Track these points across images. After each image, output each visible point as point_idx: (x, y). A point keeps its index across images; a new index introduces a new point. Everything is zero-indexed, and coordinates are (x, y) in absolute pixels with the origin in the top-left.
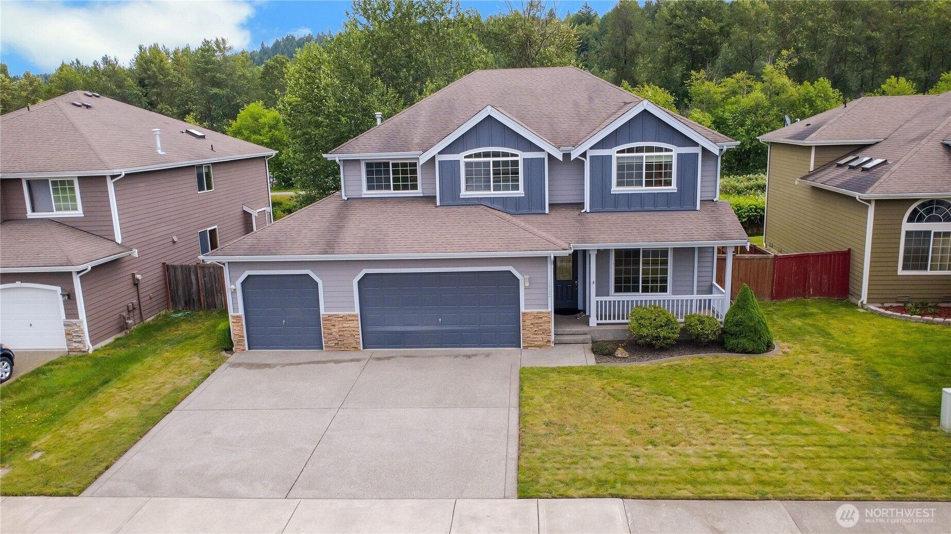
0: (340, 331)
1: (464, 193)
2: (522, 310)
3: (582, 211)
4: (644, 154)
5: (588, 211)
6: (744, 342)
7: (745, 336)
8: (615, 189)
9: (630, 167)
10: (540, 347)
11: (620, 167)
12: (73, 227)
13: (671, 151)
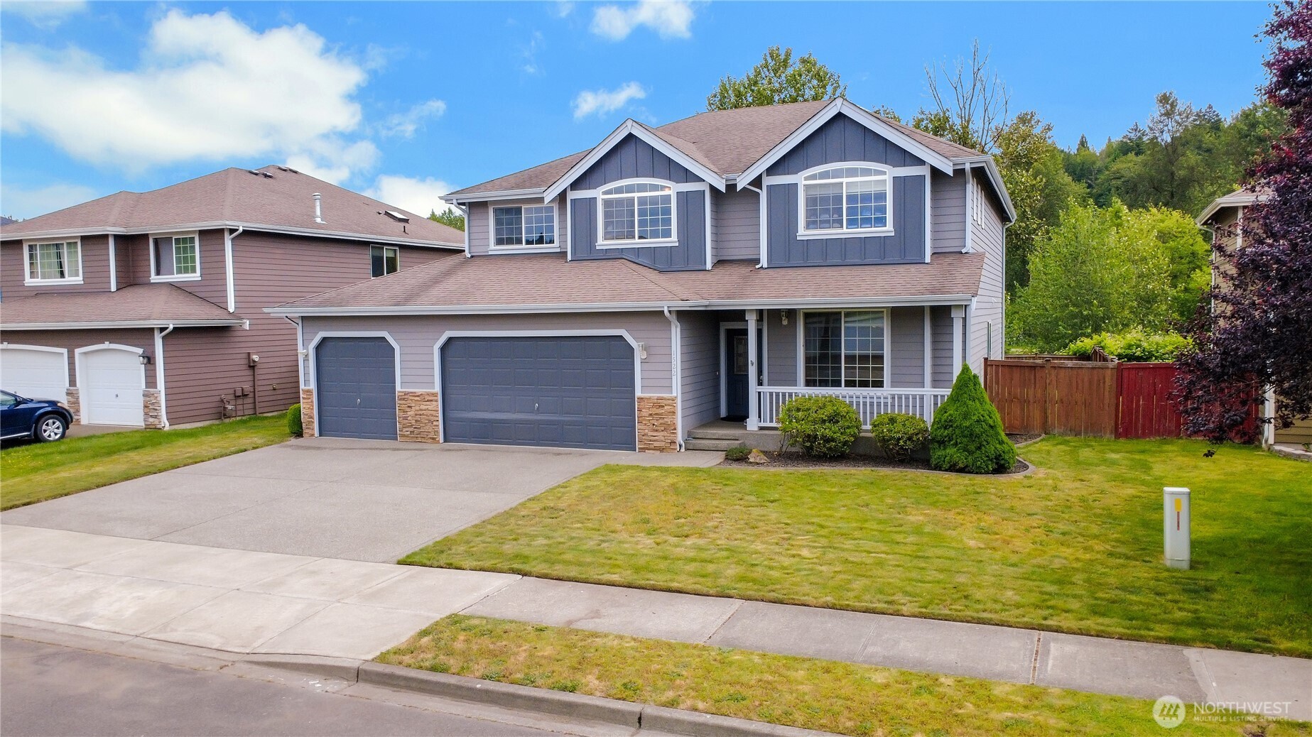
0: (416, 415)
1: (602, 243)
2: (638, 393)
3: (757, 267)
4: (845, 180)
5: (765, 265)
7: (956, 444)
8: (803, 233)
9: (825, 200)
10: (661, 450)
11: (811, 201)
12: (190, 293)
13: (884, 173)
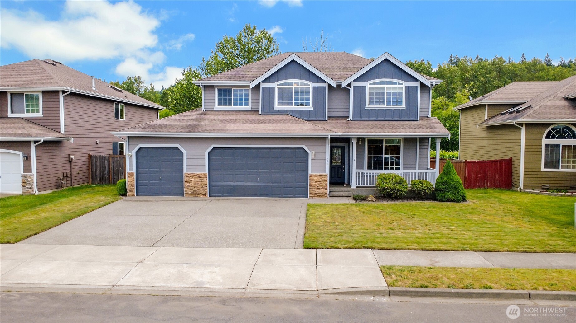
0: (195, 184)
1: (277, 107)
2: (310, 172)
3: (348, 120)
4: (386, 86)
5: (352, 119)
6: (448, 194)
7: (449, 191)
8: (368, 106)
9: (377, 93)
10: (320, 197)
11: (371, 94)
12: (35, 123)
13: (402, 84)
